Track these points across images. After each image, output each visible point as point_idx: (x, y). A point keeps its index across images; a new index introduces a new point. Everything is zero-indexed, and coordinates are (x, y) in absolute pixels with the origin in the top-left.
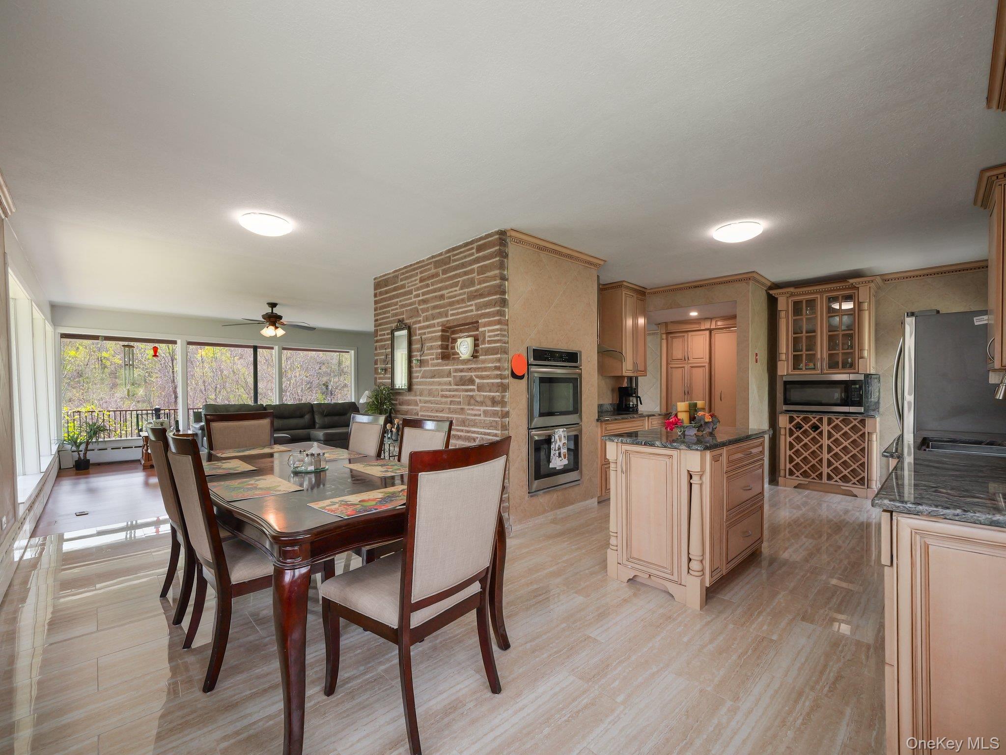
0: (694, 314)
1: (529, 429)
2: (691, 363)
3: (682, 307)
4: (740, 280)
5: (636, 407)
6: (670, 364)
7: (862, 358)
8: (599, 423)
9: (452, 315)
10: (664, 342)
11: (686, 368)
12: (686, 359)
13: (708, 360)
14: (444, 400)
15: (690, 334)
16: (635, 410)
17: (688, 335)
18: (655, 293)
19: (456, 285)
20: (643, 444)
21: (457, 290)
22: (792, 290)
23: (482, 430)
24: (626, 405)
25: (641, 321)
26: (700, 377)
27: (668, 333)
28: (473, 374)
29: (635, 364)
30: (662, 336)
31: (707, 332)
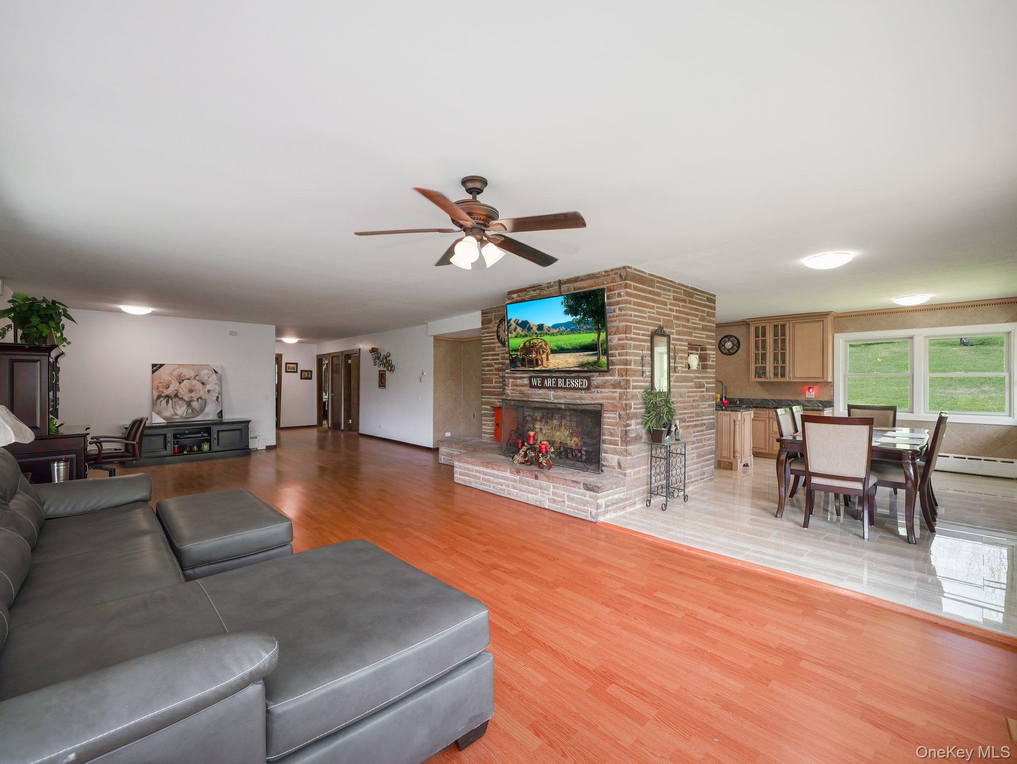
9: (695, 337)
14: (689, 399)
19: (696, 316)
21: (697, 320)
23: (708, 417)
28: (704, 381)
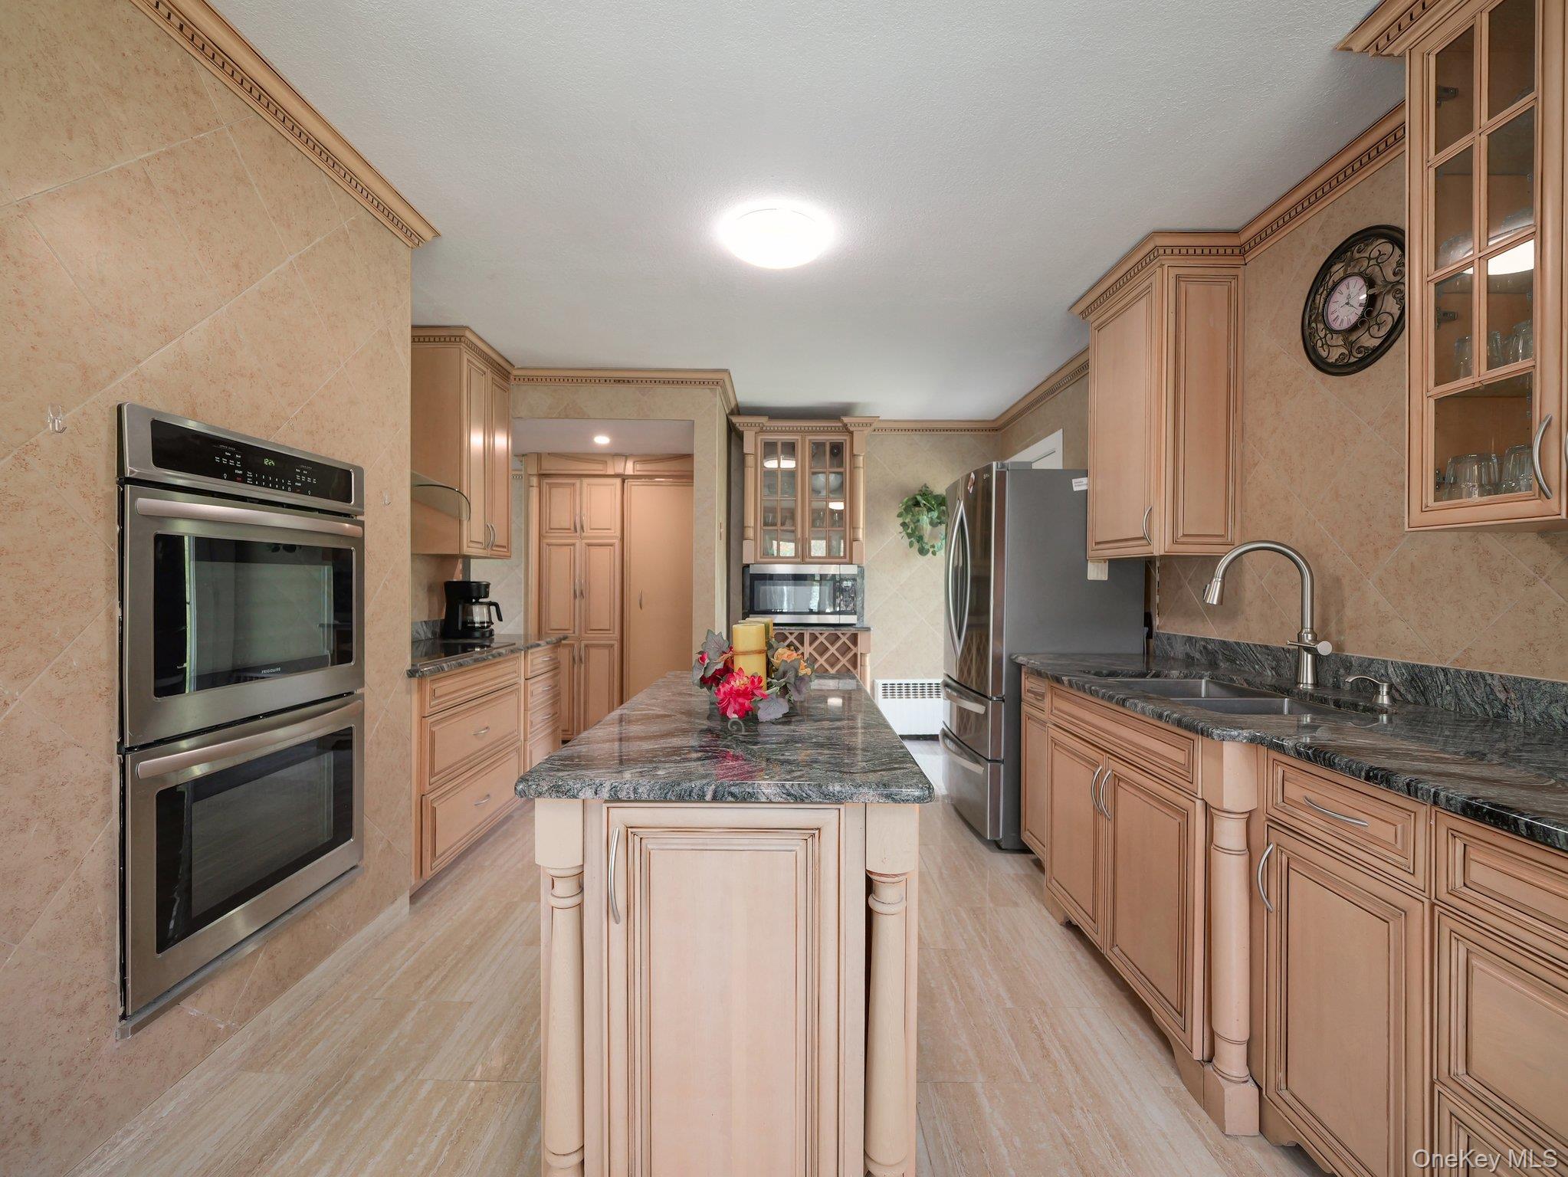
0: (602, 440)
1: (122, 749)
2: (585, 538)
3: (589, 418)
4: (702, 383)
5: (488, 627)
6: (544, 537)
7: (856, 540)
8: (415, 681)
10: (534, 492)
11: (577, 545)
12: (577, 528)
13: (618, 534)
15: (586, 481)
16: (486, 633)
17: (581, 484)
18: (530, 379)
20: (709, 797)
22: (763, 420)
24: (465, 623)
25: (501, 441)
26: (603, 562)
27: (542, 476)
29: (488, 529)
30: (529, 480)
31: (618, 481)
